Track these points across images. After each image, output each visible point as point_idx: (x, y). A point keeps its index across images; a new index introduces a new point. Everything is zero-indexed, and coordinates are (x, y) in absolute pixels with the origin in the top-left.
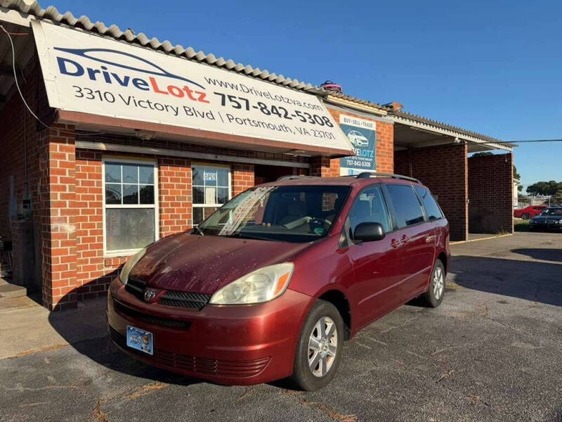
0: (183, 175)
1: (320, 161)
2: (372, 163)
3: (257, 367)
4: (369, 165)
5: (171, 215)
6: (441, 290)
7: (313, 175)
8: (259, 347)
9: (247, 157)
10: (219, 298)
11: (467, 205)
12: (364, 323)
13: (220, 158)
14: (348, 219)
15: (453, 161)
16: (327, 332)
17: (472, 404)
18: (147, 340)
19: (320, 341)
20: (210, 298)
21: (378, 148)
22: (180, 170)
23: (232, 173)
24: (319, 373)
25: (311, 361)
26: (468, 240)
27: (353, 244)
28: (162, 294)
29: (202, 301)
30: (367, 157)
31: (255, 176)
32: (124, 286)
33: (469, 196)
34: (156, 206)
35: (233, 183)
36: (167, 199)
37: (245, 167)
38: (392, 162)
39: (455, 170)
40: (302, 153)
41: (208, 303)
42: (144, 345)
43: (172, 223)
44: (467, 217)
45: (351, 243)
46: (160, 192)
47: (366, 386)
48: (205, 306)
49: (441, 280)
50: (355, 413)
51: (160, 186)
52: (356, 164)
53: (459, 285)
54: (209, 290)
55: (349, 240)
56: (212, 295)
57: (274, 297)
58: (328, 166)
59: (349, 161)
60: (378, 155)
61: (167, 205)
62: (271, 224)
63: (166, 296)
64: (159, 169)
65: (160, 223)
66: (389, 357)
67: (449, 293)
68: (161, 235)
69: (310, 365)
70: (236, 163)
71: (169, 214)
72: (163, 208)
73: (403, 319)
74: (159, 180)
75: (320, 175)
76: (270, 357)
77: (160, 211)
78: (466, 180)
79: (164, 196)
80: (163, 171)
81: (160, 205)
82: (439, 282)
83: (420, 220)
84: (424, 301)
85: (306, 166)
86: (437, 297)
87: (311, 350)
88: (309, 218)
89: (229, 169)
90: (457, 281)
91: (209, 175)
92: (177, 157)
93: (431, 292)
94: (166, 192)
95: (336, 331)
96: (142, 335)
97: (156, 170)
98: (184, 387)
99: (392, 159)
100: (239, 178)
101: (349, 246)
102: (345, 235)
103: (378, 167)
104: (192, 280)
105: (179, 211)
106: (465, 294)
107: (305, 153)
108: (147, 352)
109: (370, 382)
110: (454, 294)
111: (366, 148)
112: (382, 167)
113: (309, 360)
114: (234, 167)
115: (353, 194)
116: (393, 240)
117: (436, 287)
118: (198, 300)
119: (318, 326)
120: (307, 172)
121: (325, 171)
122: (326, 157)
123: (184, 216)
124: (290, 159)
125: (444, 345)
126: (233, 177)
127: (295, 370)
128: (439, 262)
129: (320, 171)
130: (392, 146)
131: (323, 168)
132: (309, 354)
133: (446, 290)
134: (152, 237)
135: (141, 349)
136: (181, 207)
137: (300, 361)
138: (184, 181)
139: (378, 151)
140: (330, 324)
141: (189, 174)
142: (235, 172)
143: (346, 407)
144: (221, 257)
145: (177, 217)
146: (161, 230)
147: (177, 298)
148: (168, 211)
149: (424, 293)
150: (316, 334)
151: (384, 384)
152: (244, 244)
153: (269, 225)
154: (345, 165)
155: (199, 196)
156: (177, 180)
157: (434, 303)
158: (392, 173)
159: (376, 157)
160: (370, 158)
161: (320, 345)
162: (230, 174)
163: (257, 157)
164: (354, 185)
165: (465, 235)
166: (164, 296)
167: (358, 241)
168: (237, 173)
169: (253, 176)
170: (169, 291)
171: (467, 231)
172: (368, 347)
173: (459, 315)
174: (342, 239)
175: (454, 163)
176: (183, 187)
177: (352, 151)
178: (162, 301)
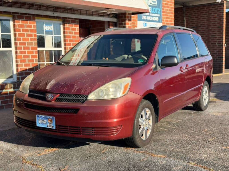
0: (30, 27)
1: (125, 17)
2: (159, 18)
3: (114, 131)
4: (157, 19)
5: (24, 56)
6: (207, 100)
7: (120, 27)
8: (115, 120)
9: (74, 14)
10: (92, 97)
11: (224, 49)
12: (165, 115)
13: (56, 14)
14: (157, 54)
15: (215, 16)
16: (147, 116)
17: (225, 150)
18: (51, 121)
19: (144, 121)
20: (87, 97)
21: (164, 7)
22: (28, 23)
23: (64, 25)
24: (144, 138)
25: (140, 131)
26: (224, 73)
27: (160, 69)
28: (57, 96)
29: (82, 98)
30: (156, 13)
31: (80, 28)
32: (27, 95)
33: (226, 42)
34: (13, 49)
35: (64, 33)
36: (20, 44)
37: (72, 21)
38: (173, 17)
39: (216, 22)
40: (113, 11)
41: (86, 99)
42: (49, 125)
43: (25, 61)
44: (224, 57)
45: (159, 68)
46: (15, 39)
47: (168, 145)
48: (85, 101)
49: (207, 94)
50: (165, 154)
51: (15, 35)
52: (149, 18)
53: (218, 99)
54: (86, 93)
55: (158, 66)
56: (88, 95)
57: (123, 95)
58: (130, 20)
59: (144, 17)
60: (164, 12)
61: (21, 48)
62: (108, 59)
63: (60, 97)
64: (14, 22)
65: (17, 61)
66: (179, 133)
67: (212, 103)
68: (17, 70)
69: (140, 132)
70: (66, 18)
71: (23, 55)
72: (18, 51)
73: (185, 117)
74: (15, 30)
75: (125, 27)
76: (122, 125)
77: (16, 53)
78: (224, 30)
79: (18, 42)
80: (17, 24)
81: (16, 48)
82: (206, 96)
83: (196, 56)
84: (197, 107)
85: (115, 20)
86: (205, 104)
87: (140, 125)
88: (126, 56)
89: (61, 22)
90: (217, 97)
91: (48, 27)
92: (26, 14)
93: (201, 101)
94: (20, 39)
95: (151, 116)
96: (47, 119)
97: (11, 23)
98: (68, 149)
99: (173, 15)
100: (69, 29)
101: (158, 69)
102: (156, 63)
103: (163, 20)
104: (75, 88)
105: (29, 53)
106: (222, 104)
107: (115, 11)
108: (51, 128)
109: (170, 143)
110: (215, 103)
111: (155, 7)
112: (166, 21)
113: (139, 130)
114: (65, 21)
115: (159, 39)
116: (181, 67)
117: (204, 98)
118: (80, 98)
119: (143, 113)
120: (115, 25)
121: (128, 24)
122: (129, 14)
123: (33, 57)
124: (103, 15)
125: (209, 128)
126: (64, 29)
127: (133, 134)
128: (206, 82)
129: (125, 24)
130: (173, 6)
131: (127, 22)
132: (139, 127)
133: (210, 102)
134: (11, 71)
135: (47, 127)
136: (30, 50)
137: (135, 129)
138: (31, 31)
139: (163, 9)
140: (149, 112)
141: (34, 26)
142: (65, 24)
143: (160, 152)
144: (88, 76)
145: (28, 57)
146: (17, 66)
147: (67, 97)
148: (21, 53)
149: (197, 101)
150: (142, 117)
151: (178, 144)
152: (98, 69)
153: (107, 59)
154: (141, 20)
155: (41, 42)
156: (27, 31)
157: (203, 107)
158: (173, 26)
159: (162, 13)
160: (158, 14)
161: (144, 123)
162: (62, 26)
163: (81, 14)
164: (158, 34)
165: (222, 69)
166: (59, 97)
167: (163, 67)
168: (67, 26)
169: (78, 28)
170: (61, 95)
171: (224, 66)
172: (167, 130)
173: (218, 114)
174: (154, 66)
175: (216, 17)
176: (31, 35)
177: (148, 10)
178: (58, 100)
